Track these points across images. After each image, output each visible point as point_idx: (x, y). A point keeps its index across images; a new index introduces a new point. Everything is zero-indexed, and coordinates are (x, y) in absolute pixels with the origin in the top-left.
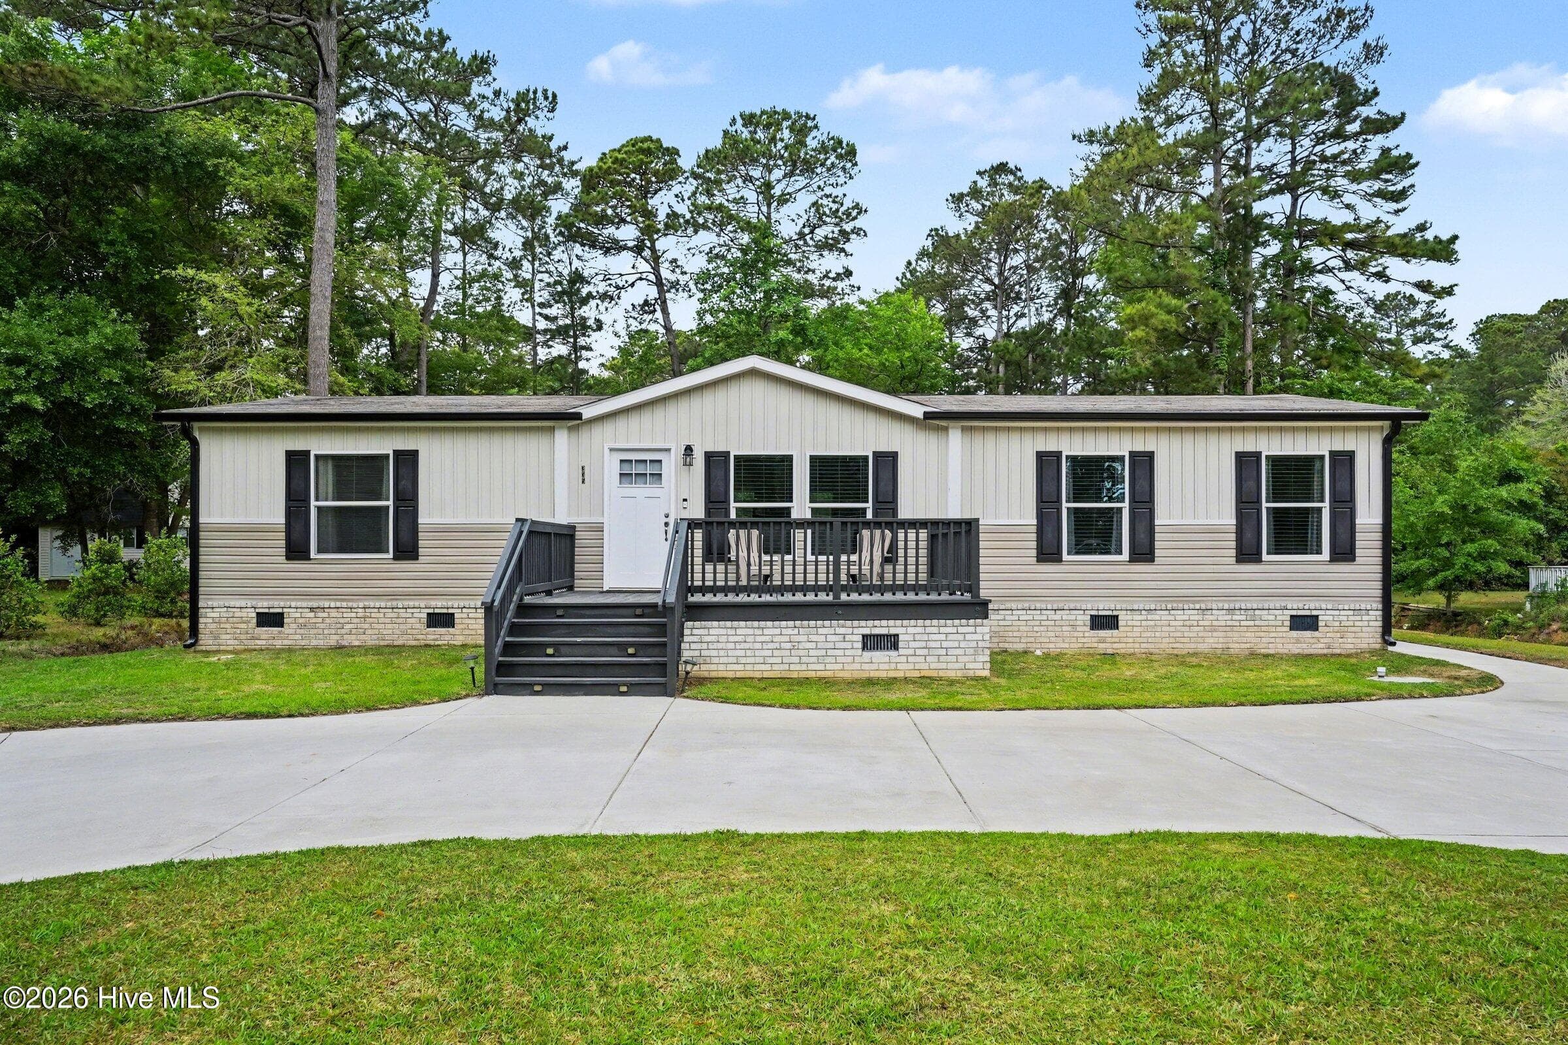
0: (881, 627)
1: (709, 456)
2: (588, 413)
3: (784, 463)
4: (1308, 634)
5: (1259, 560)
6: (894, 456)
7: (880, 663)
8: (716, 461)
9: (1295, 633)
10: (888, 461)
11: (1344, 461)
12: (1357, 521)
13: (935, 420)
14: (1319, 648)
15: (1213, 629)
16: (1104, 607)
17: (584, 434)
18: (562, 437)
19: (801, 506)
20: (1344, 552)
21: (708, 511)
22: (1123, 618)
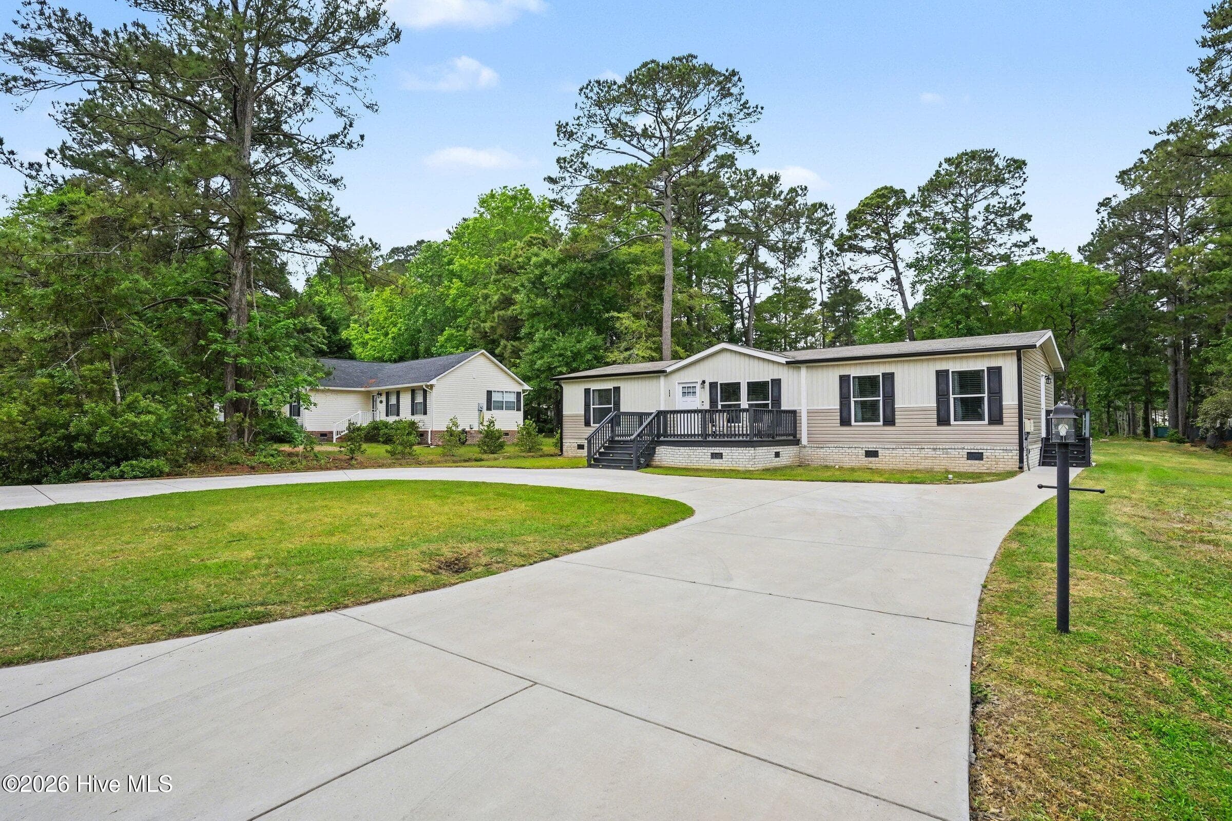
0: (717, 450)
1: (711, 384)
2: (669, 370)
3: (737, 386)
4: (977, 462)
5: (948, 424)
6: (779, 380)
7: (717, 464)
8: (713, 385)
9: (969, 462)
10: (777, 383)
11: (996, 373)
12: (1004, 403)
13: (794, 364)
14: (983, 469)
15: (926, 458)
16: (872, 447)
17: (669, 377)
18: (662, 379)
19: (744, 403)
20: (997, 419)
21: (711, 407)
22: (880, 451)
